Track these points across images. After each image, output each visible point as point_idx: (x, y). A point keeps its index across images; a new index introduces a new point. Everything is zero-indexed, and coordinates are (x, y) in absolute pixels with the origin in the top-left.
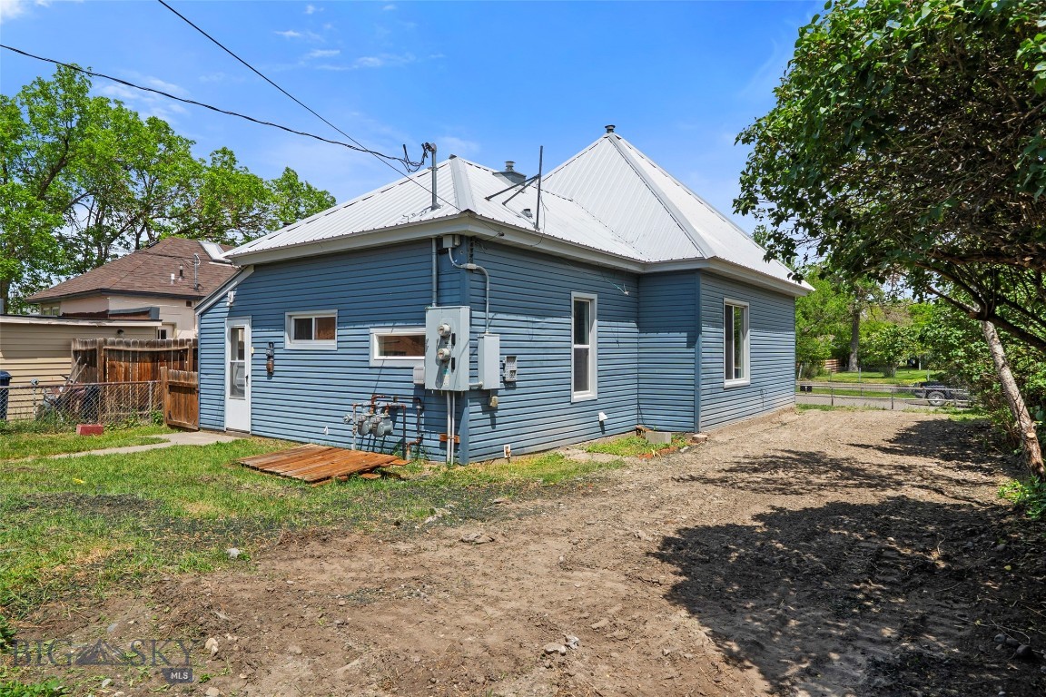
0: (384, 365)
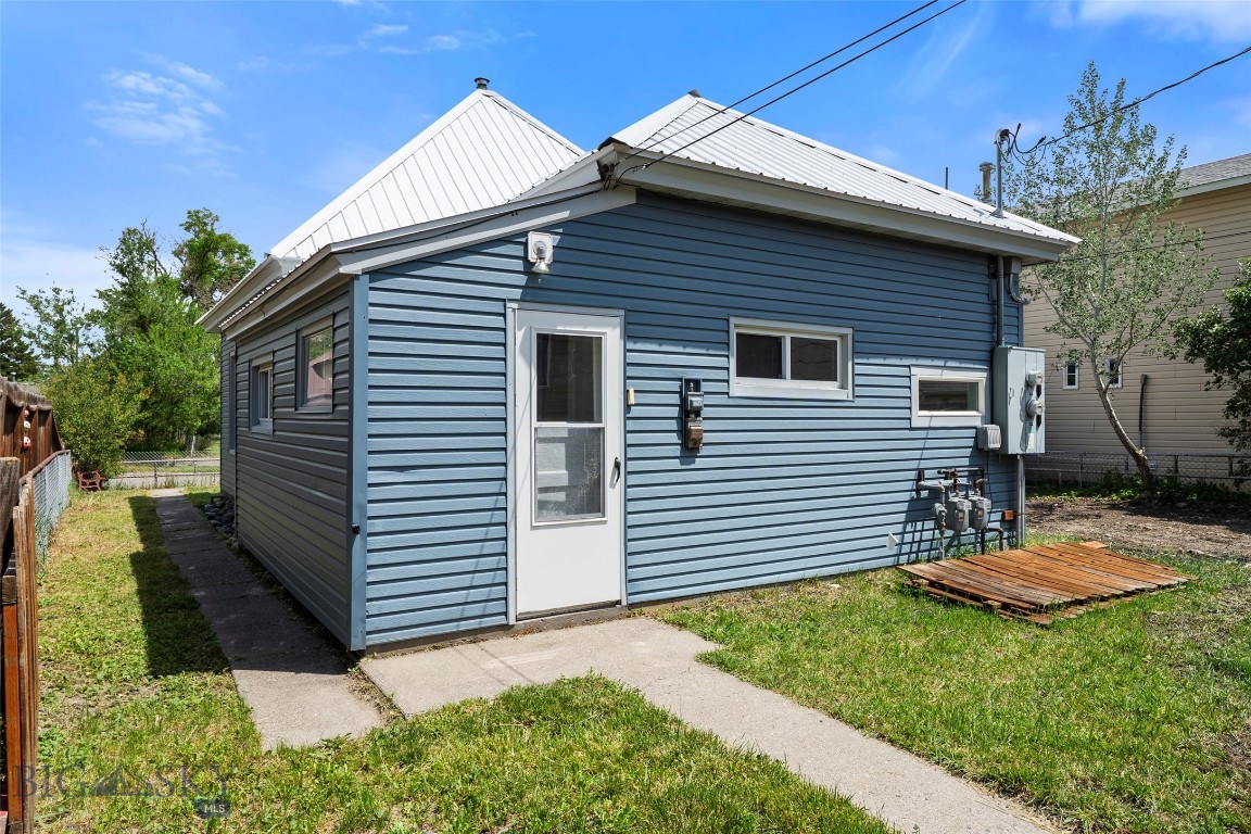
0: (932, 425)
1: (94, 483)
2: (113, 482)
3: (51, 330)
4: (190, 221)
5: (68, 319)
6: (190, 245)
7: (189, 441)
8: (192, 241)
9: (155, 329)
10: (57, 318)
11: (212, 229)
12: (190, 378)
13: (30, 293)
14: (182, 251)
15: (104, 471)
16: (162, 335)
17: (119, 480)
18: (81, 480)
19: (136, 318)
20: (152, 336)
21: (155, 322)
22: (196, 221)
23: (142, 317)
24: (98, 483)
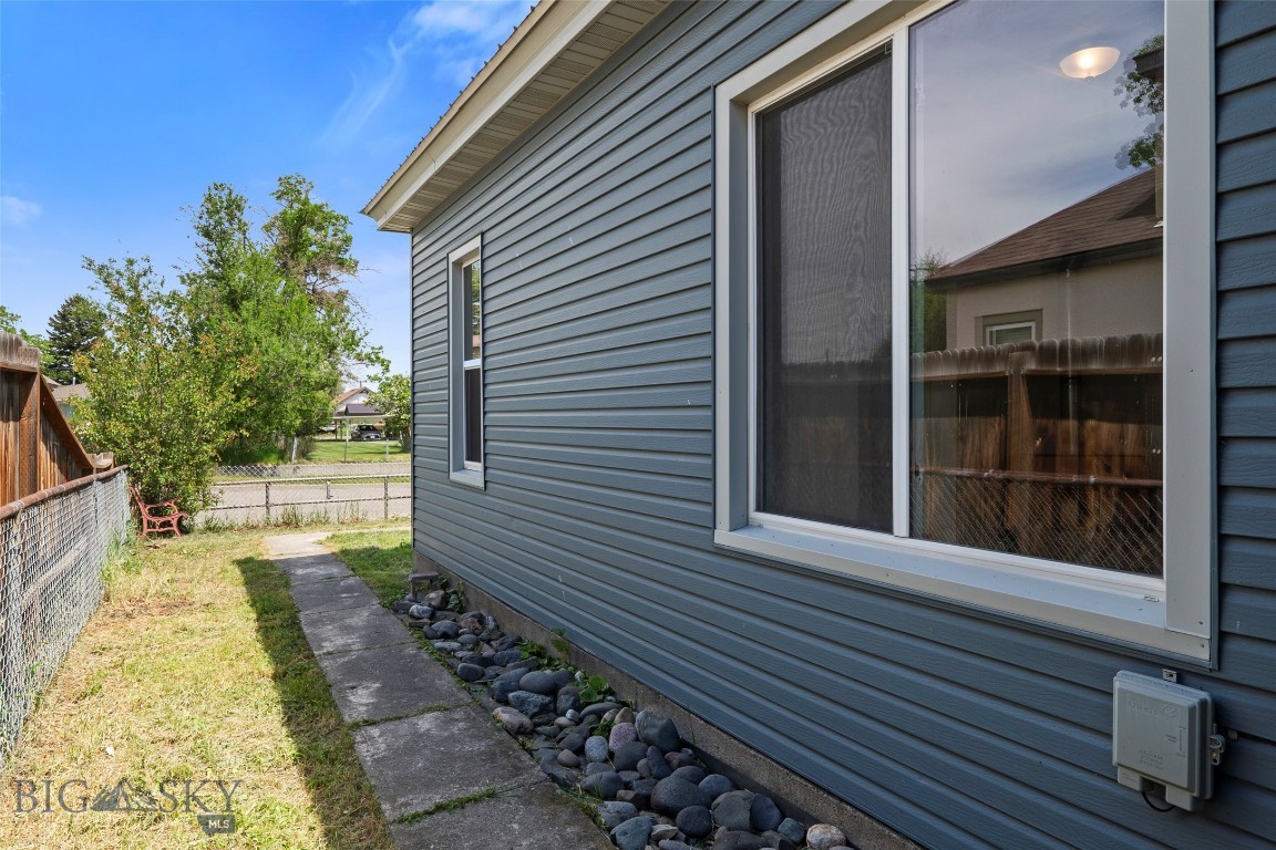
1: (168, 524)
2: (200, 519)
3: (123, 309)
4: (282, 189)
5: (145, 296)
6: (283, 217)
7: (288, 446)
8: (285, 213)
9: (248, 306)
10: (132, 294)
11: (307, 198)
12: (292, 366)
13: (97, 263)
14: (273, 225)
15: (185, 500)
16: (256, 315)
17: (210, 514)
18: (146, 517)
19: (225, 292)
20: (244, 313)
21: (247, 298)
22: (288, 190)
23: (232, 292)
24: (174, 522)
